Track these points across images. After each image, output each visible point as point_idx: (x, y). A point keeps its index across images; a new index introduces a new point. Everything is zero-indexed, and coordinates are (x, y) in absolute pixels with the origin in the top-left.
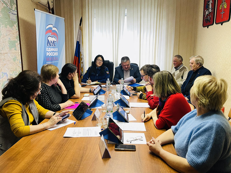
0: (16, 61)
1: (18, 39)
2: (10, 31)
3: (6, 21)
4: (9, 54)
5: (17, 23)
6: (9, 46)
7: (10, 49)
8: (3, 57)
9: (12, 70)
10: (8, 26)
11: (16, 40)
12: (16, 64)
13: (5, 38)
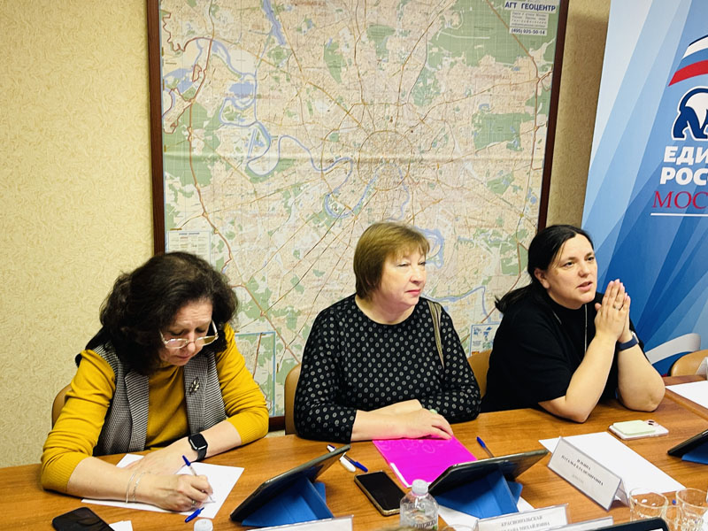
0: (509, 193)
1: (545, 106)
2: (495, 77)
3: (480, 42)
4: (469, 166)
5: (554, 40)
6: (474, 133)
7: (476, 146)
8: (429, 174)
9: (475, 223)
10: (489, 60)
11: (531, 110)
12: (503, 203)
13: (458, 104)
